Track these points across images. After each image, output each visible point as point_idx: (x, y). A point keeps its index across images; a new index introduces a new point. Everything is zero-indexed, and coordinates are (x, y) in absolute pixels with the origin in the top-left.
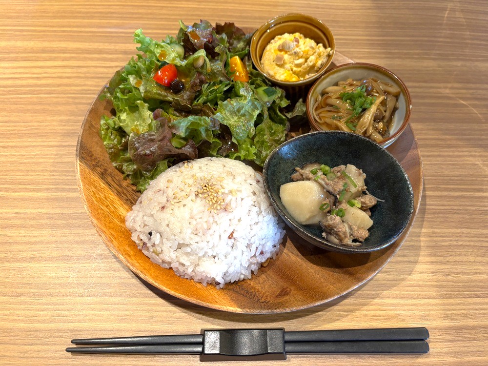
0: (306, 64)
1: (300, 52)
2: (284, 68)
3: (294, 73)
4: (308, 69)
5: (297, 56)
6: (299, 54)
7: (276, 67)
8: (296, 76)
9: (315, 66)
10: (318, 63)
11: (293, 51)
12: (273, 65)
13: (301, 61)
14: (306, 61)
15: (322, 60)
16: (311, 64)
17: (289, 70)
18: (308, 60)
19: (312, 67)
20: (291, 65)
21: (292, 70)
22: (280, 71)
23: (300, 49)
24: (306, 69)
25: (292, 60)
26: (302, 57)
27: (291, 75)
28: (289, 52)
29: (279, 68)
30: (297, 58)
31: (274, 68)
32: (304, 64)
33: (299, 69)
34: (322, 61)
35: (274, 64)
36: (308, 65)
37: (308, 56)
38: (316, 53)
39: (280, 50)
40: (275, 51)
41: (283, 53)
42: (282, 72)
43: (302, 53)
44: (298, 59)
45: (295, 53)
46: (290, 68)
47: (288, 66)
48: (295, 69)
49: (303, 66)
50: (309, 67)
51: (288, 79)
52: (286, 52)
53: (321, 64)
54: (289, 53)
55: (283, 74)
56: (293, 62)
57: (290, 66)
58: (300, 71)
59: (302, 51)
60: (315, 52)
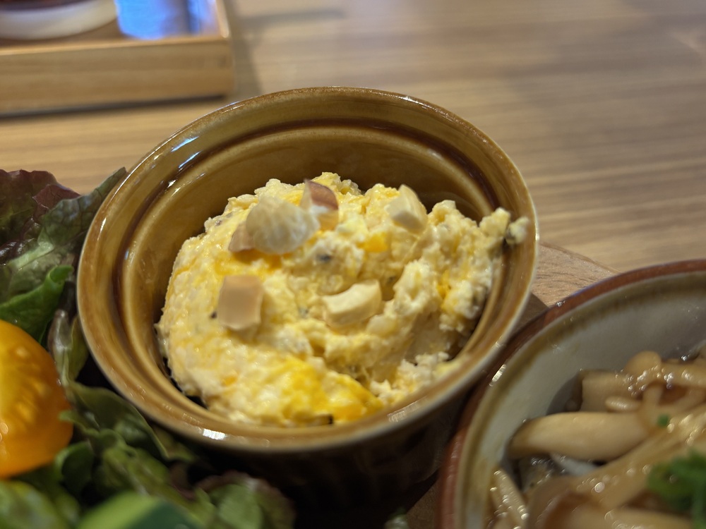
0: (390, 305)
1: (347, 250)
2: (271, 344)
3: (336, 363)
4: (406, 330)
5: (336, 271)
6: (342, 260)
7: (227, 343)
8: (347, 379)
9: (439, 312)
10: (451, 296)
11: (309, 252)
12: (210, 336)
13: (360, 294)
14: (388, 293)
15: (472, 274)
16: (416, 305)
17: (302, 356)
18: (399, 288)
19: (428, 318)
20: (309, 322)
21: (319, 350)
22: (254, 366)
23: (346, 234)
24: (394, 333)
25: (314, 298)
26: (361, 277)
27: (320, 378)
28: (288, 256)
29: (243, 350)
30: (337, 282)
31: (220, 351)
32: (380, 312)
33: (358, 339)
34: (475, 283)
35: (217, 327)
36: (400, 310)
37: (395, 265)
38: (435, 248)
39: (245, 256)
40: (218, 261)
41: (256, 267)
42: (265, 371)
43: (358, 253)
44: (343, 290)
45: (326, 259)
46: (303, 340)
47: (292, 331)
48: (334, 342)
49: (376, 321)
50: (407, 319)
51: (303, 403)
52: (275, 263)
53: (474, 300)
54: (288, 263)
55: (270, 380)
56: (320, 304)
57: (307, 332)
58: (366, 348)
59: (360, 245)
60: (425, 243)
